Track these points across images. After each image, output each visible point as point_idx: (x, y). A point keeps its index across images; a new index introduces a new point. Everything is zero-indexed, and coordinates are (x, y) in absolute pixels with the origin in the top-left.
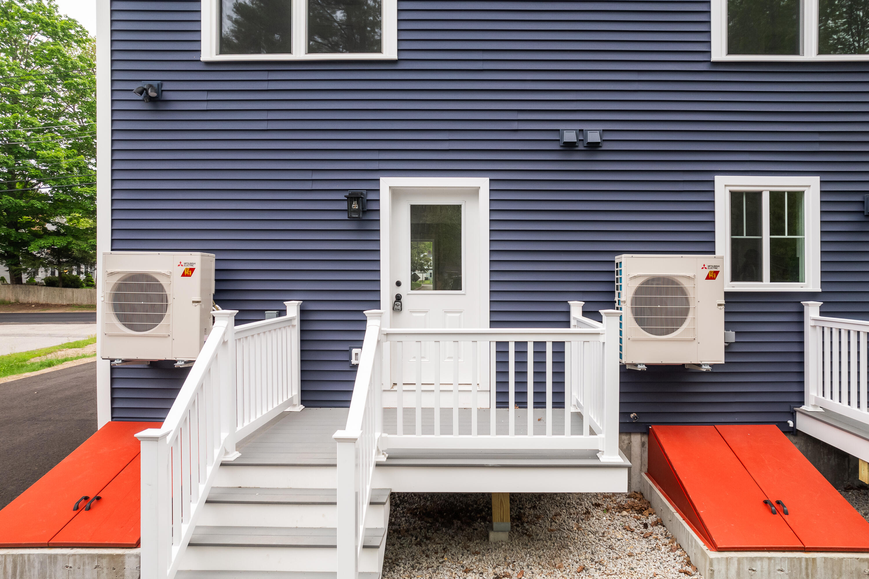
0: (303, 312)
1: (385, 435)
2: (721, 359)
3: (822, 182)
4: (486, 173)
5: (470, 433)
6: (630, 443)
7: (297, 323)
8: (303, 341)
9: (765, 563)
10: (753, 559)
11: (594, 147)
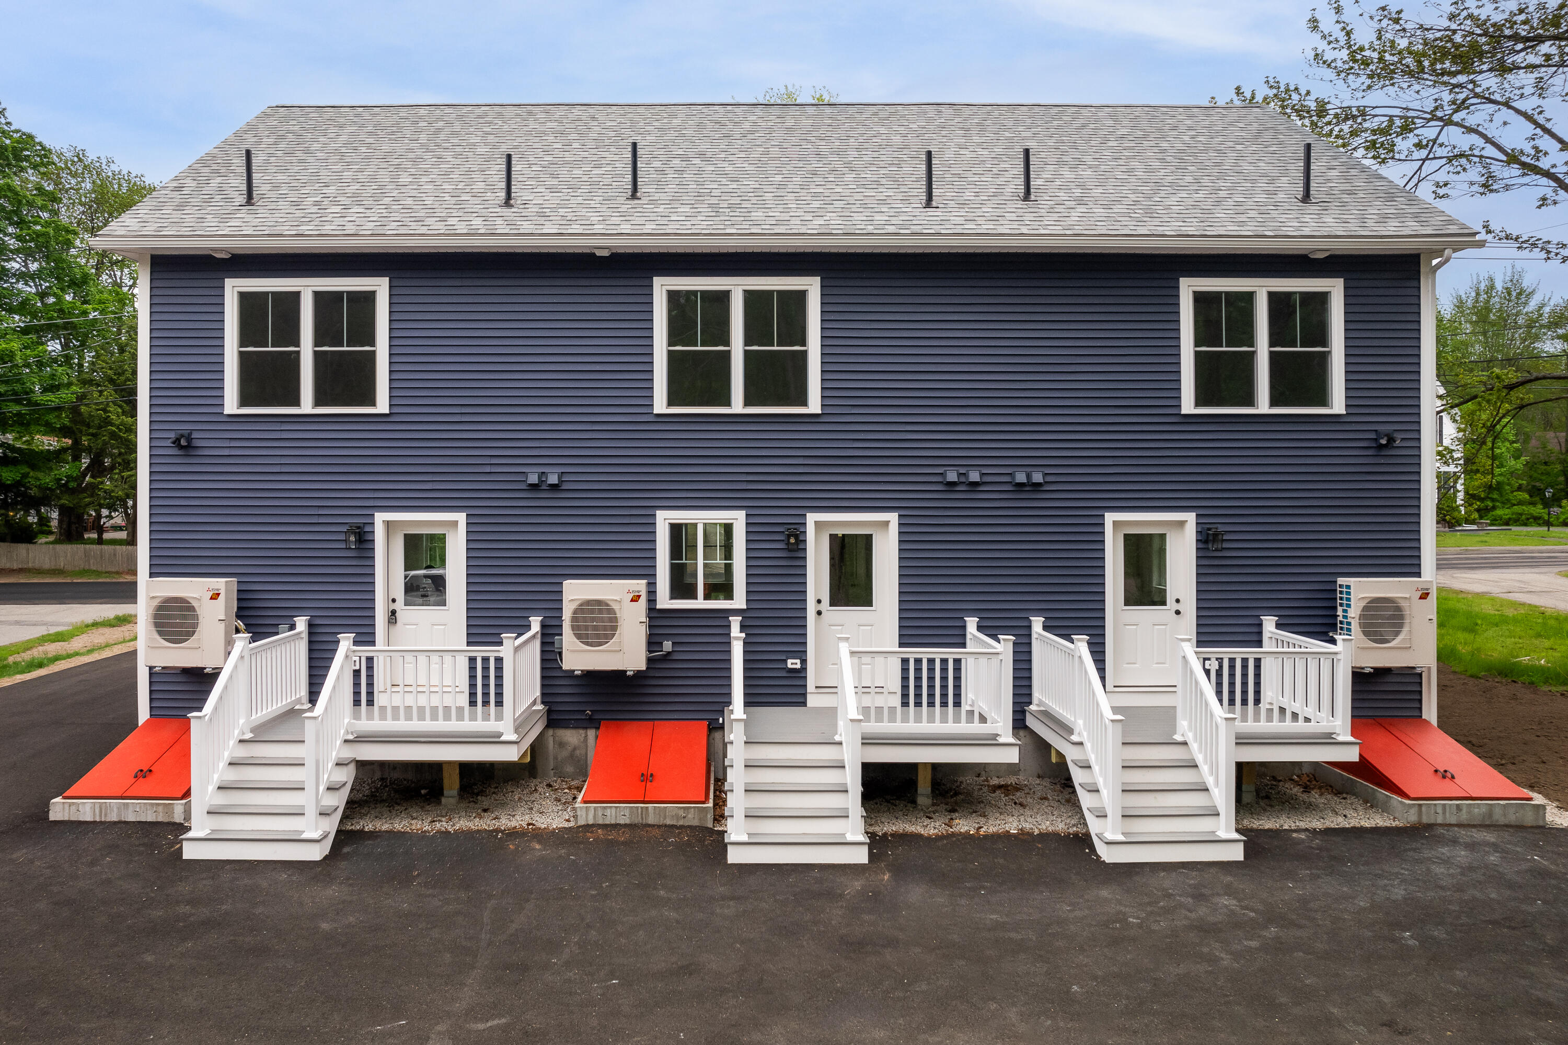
0: (311, 625)
1: (355, 721)
2: (643, 667)
3: (747, 515)
4: (464, 508)
5: (411, 720)
6: (586, 736)
7: (305, 636)
8: (311, 650)
9: (613, 810)
10: (605, 808)
11: (554, 487)
